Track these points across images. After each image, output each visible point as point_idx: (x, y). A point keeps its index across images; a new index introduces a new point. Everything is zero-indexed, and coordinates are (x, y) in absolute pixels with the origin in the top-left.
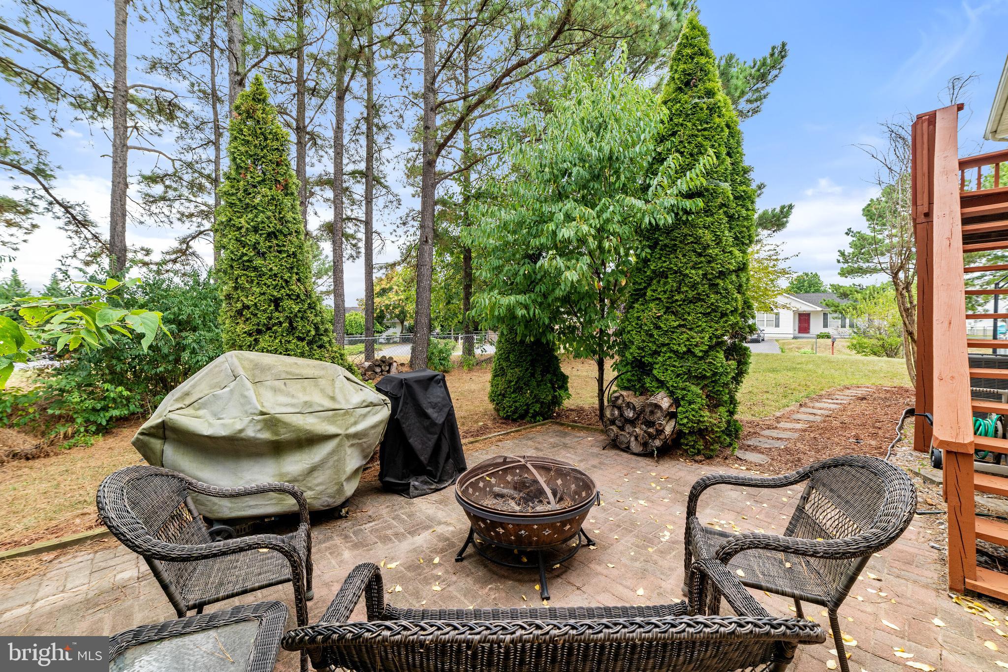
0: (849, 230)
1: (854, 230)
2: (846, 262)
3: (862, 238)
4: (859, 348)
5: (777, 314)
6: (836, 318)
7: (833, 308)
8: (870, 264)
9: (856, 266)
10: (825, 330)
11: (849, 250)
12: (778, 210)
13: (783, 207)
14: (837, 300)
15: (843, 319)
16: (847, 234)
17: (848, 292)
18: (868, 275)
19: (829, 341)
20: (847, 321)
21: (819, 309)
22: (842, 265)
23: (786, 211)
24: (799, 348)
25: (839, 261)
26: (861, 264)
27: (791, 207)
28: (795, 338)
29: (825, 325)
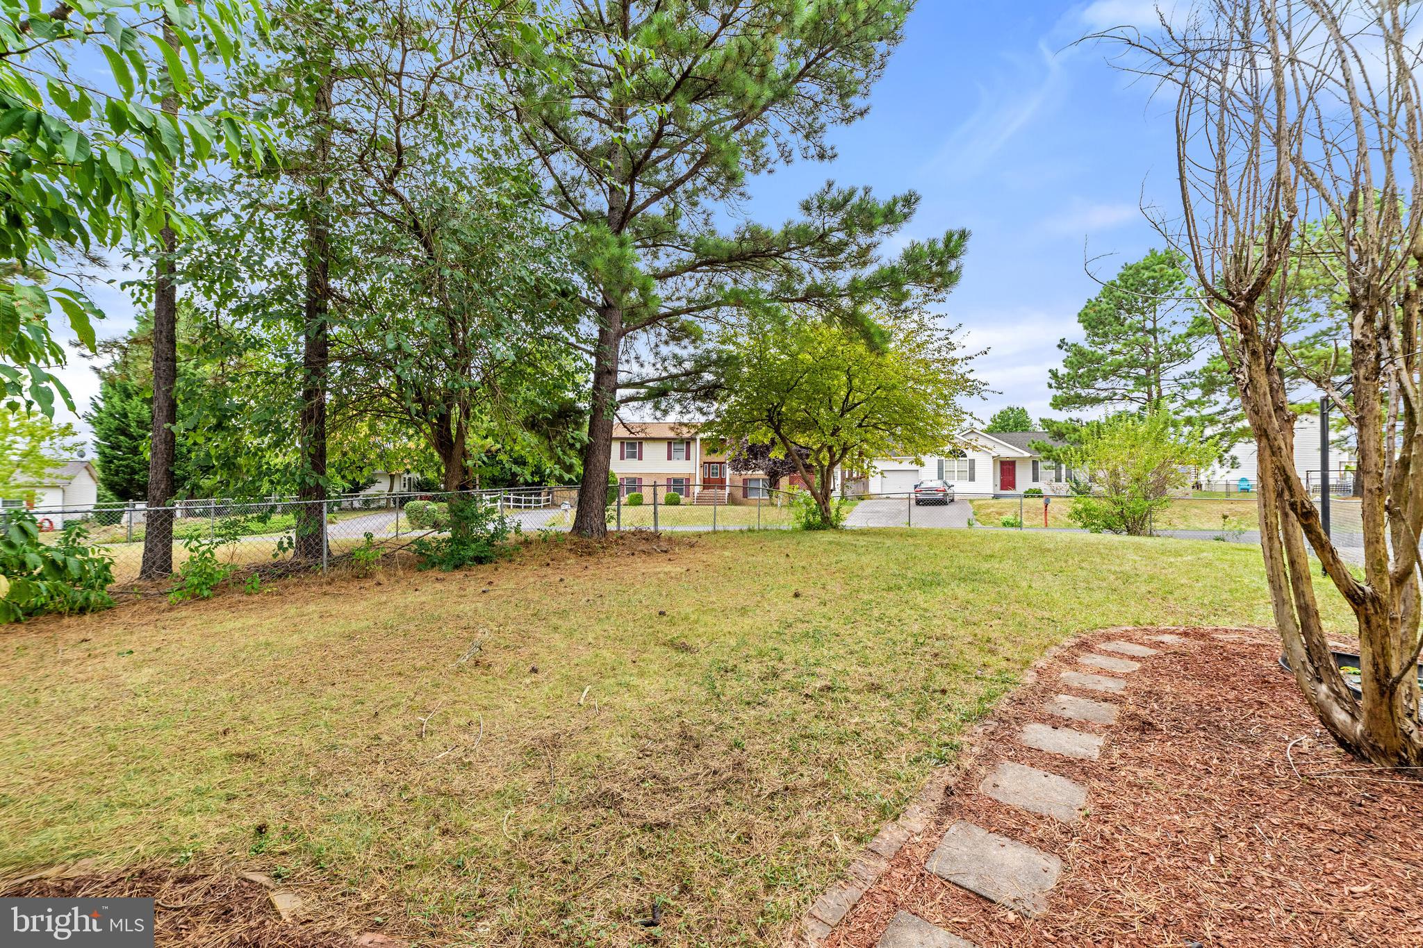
0: (1063, 341)
1: (1069, 341)
2: (1059, 387)
3: (1080, 353)
4: (1087, 519)
5: (972, 462)
6: (1049, 468)
7: (1044, 454)
8: (1091, 391)
9: (1072, 393)
10: (1035, 486)
11: (1063, 371)
12: (940, 246)
13: (949, 237)
14: (1050, 443)
15: (1058, 469)
16: (1060, 347)
17: (1064, 431)
18: (1088, 407)
19: (1041, 501)
20: (1063, 472)
21: (1027, 454)
22: (1054, 392)
23: (954, 244)
24: (1001, 514)
25: (1050, 386)
26: (1080, 391)
27: (963, 235)
28: (996, 497)
29: (1035, 479)
